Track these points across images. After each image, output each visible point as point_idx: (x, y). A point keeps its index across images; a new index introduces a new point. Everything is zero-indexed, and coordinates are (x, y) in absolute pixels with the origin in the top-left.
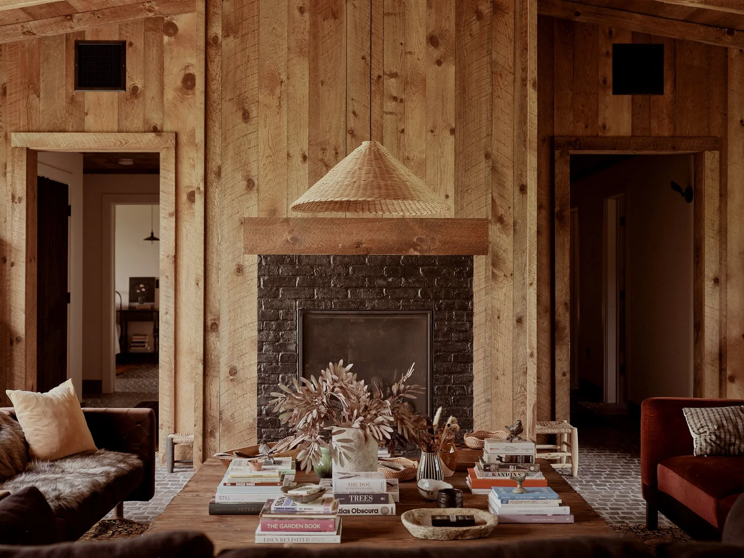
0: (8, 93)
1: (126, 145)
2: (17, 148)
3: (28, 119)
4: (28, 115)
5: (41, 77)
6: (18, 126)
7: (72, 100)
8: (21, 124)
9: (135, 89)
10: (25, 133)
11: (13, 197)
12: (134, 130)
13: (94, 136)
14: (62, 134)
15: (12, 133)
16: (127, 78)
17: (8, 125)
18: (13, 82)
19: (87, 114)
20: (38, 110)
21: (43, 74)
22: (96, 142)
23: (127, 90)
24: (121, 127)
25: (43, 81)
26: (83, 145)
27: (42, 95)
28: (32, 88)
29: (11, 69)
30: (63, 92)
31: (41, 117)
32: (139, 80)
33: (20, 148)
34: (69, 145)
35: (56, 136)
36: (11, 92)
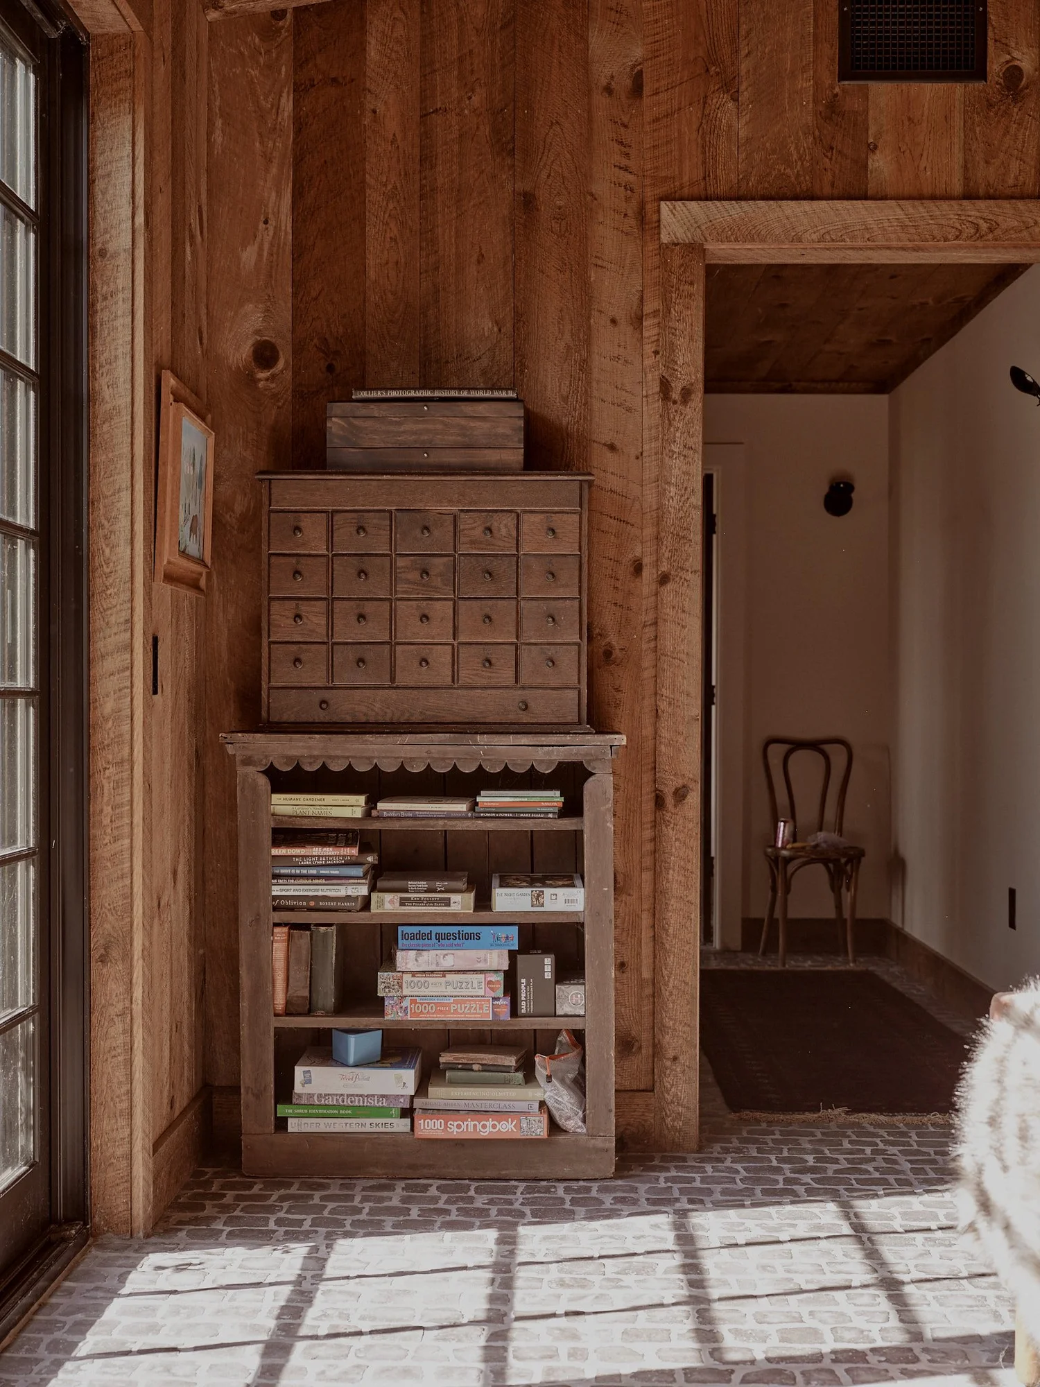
0: (647, 90)
1: (990, 236)
2: (676, 245)
3: (704, 162)
4: (704, 153)
5: (743, 44)
6: (677, 183)
7: (832, 111)
8: (686, 179)
9: (1013, 74)
10: (702, 203)
11: (665, 386)
12: (1008, 192)
13: (898, 211)
14: (806, 205)
15: (662, 203)
16: (990, 43)
17: (647, 181)
18: (661, 58)
19: (876, 147)
20: (734, 139)
21: (748, 33)
22: (904, 227)
23: (989, 78)
24: (972, 184)
25: (748, 55)
26: (867, 236)
27: (745, 96)
28: (717, 74)
29: (656, 21)
30: (805, 83)
31: (743, 156)
32: (1025, 50)
33: (685, 244)
34: (827, 237)
35: (788, 212)
36: (656, 86)
